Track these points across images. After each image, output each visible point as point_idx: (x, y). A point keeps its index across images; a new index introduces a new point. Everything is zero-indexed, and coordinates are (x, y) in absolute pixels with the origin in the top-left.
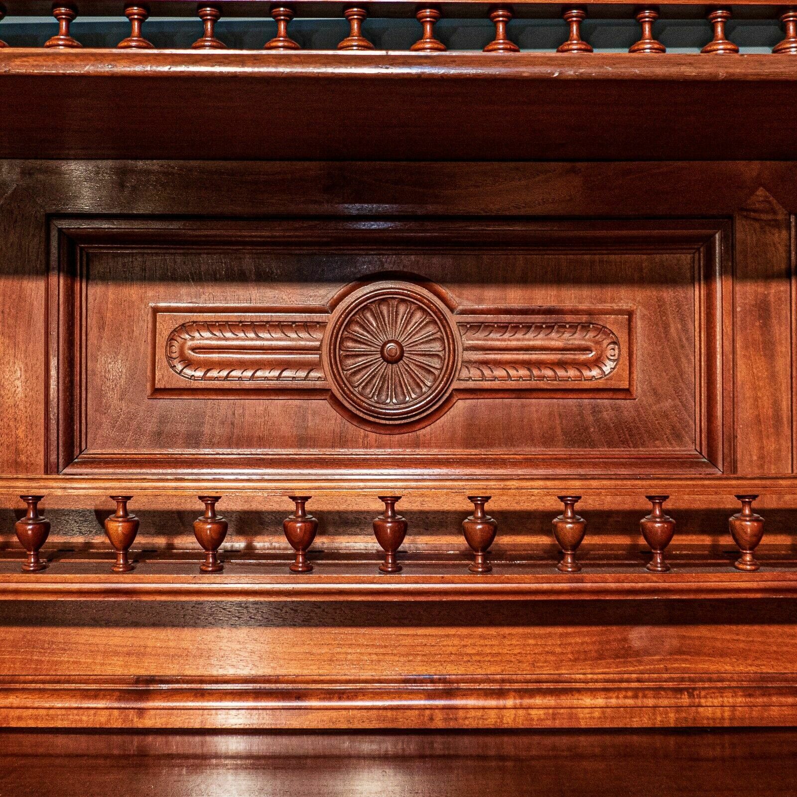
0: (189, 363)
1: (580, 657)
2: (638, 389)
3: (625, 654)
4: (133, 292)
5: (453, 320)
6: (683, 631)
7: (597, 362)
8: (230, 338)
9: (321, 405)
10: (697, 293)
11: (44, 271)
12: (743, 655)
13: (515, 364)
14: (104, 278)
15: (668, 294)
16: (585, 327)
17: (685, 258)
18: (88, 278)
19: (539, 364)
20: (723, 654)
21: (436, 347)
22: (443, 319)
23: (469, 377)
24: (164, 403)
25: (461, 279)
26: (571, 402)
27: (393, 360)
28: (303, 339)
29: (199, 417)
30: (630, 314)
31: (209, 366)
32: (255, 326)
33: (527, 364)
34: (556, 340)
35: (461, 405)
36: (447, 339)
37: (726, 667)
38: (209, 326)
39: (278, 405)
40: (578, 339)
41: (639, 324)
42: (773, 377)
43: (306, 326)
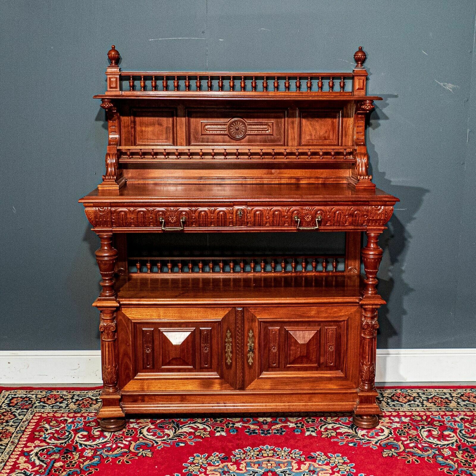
0: (207, 130)
1: (265, 174)
2: (274, 134)
3: (272, 173)
4: (198, 119)
5: (246, 124)
6: (280, 170)
7: (268, 130)
8: (213, 127)
9: (227, 136)
10: (283, 120)
11: (185, 116)
12: (289, 174)
13: (255, 130)
14: (193, 117)
15: (279, 120)
16: (266, 125)
17: (282, 114)
18: (191, 117)
19: (259, 130)
20: (286, 173)
21: (244, 128)
22: (245, 124)
23: (249, 132)
24: (203, 136)
25: (248, 117)
26: (264, 136)
27: (237, 130)
28: (224, 127)
29: (208, 139)
30: (273, 123)
31: (210, 131)
32: (217, 125)
33: (257, 131)
34: (261, 127)
35: (247, 137)
36: (246, 127)
37: (286, 175)
38: (210, 125)
39: (220, 136)
40: (265, 127)
41: (274, 125)
42: (294, 132)
43: (224, 125)
